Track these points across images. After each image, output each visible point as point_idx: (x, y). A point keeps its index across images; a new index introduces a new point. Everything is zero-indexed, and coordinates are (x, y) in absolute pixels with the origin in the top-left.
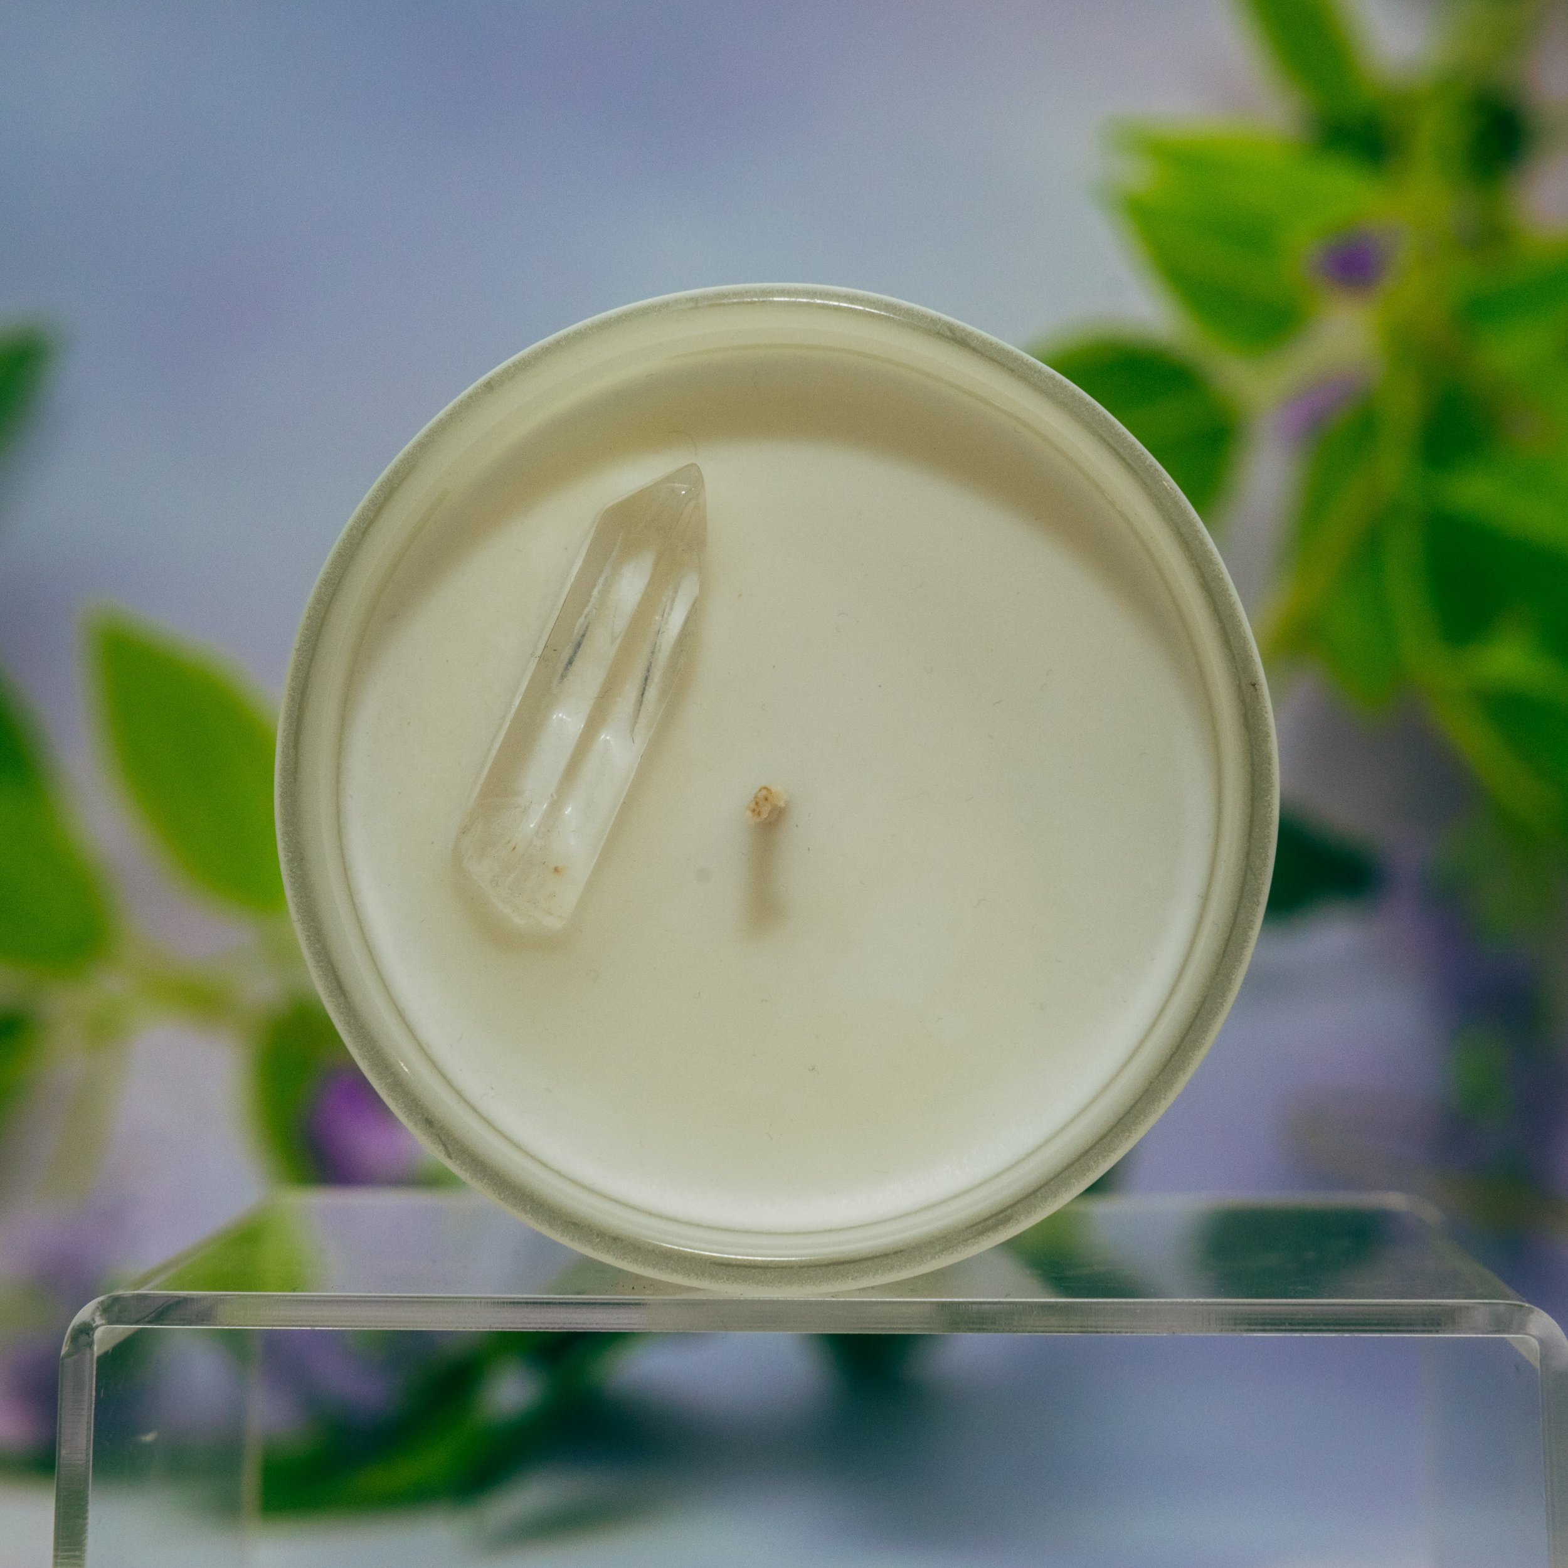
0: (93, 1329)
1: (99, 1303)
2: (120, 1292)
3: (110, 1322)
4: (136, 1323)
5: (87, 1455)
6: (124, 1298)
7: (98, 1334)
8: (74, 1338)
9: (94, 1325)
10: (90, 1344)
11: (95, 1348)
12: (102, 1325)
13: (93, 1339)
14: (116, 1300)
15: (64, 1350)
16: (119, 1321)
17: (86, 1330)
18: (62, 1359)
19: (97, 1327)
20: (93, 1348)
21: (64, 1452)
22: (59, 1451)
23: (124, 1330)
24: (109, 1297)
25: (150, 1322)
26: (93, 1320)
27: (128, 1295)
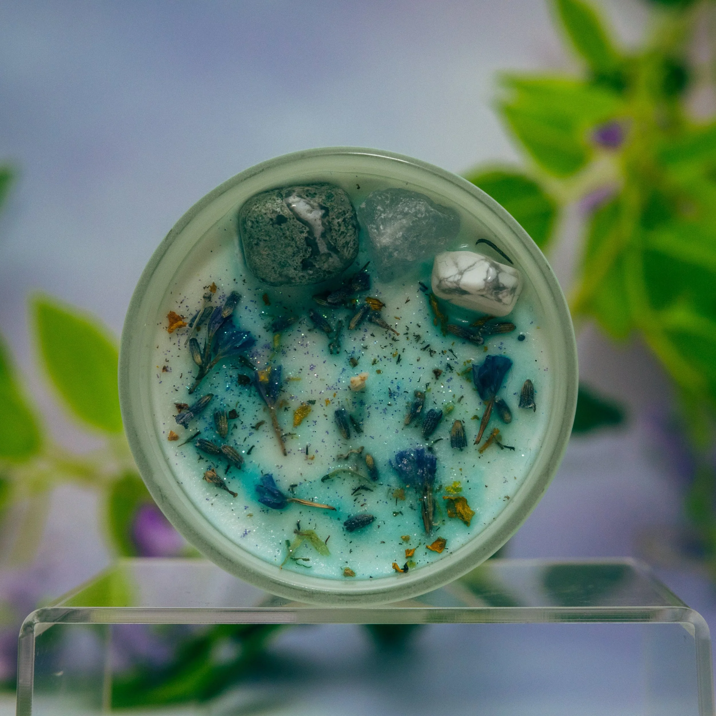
0: (34, 625)
1: (36, 612)
2: (46, 608)
3: (42, 621)
4: (53, 621)
5: (31, 682)
6: (47, 610)
7: (36, 627)
8: (25, 629)
9: (34, 623)
10: (32, 631)
11: (35, 633)
12: (38, 623)
13: (33, 629)
14: (44, 611)
15: (20, 634)
16: (45, 621)
17: (30, 625)
18: (20, 638)
19: (35, 623)
20: (33, 634)
21: (20, 681)
22: (18, 680)
23: (48, 625)
24: (41, 610)
25: (59, 621)
26: (34, 620)
27: (50, 609)
